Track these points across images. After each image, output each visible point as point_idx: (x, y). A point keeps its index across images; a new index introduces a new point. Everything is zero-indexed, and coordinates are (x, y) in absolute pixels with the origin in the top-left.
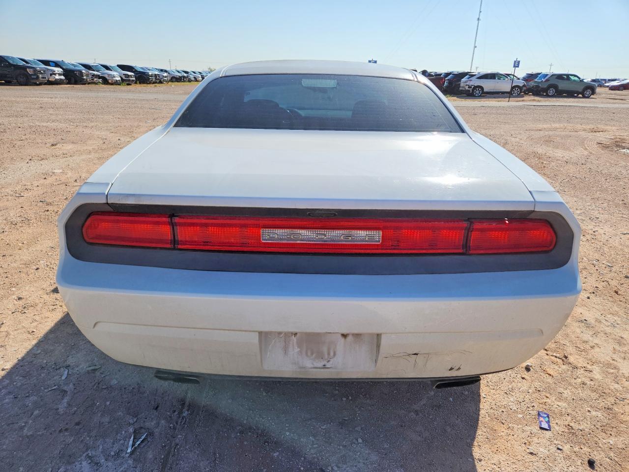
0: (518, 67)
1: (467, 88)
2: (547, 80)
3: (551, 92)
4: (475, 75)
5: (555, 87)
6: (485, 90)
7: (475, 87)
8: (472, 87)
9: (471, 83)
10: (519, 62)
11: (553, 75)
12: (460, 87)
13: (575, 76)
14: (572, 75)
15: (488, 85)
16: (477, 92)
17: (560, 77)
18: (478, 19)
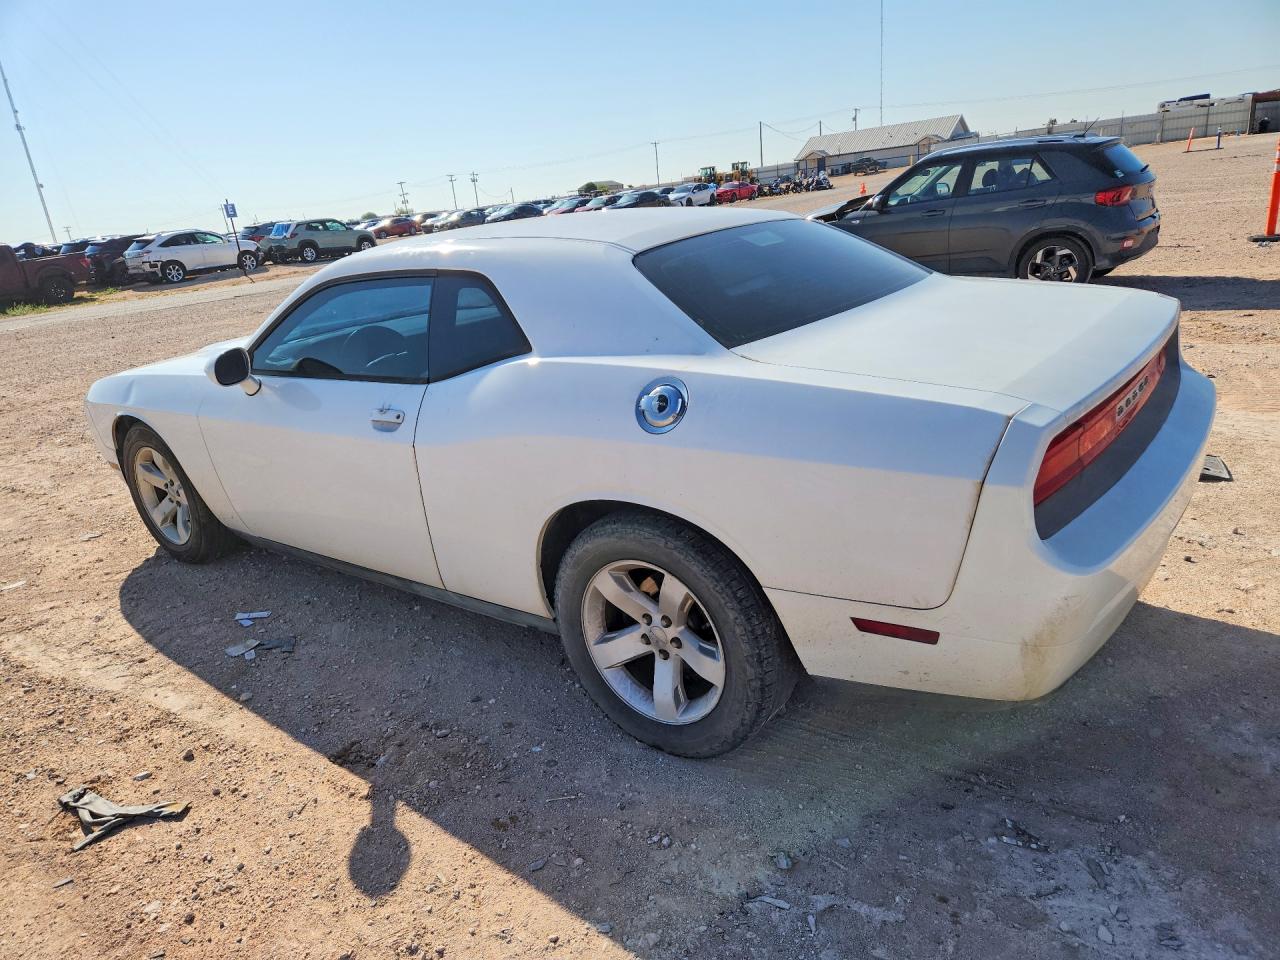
0: (235, 215)
1: (147, 267)
2: (293, 235)
3: (309, 253)
4: (153, 241)
5: (312, 244)
6: (189, 268)
7: (166, 265)
8: (159, 264)
9: (152, 258)
10: (233, 206)
11: (298, 225)
12: (127, 269)
13: (334, 221)
14: (329, 221)
15: (190, 256)
16: (174, 272)
17: (309, 226)
18: (18, 127)
